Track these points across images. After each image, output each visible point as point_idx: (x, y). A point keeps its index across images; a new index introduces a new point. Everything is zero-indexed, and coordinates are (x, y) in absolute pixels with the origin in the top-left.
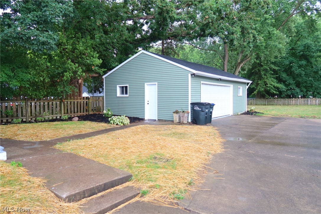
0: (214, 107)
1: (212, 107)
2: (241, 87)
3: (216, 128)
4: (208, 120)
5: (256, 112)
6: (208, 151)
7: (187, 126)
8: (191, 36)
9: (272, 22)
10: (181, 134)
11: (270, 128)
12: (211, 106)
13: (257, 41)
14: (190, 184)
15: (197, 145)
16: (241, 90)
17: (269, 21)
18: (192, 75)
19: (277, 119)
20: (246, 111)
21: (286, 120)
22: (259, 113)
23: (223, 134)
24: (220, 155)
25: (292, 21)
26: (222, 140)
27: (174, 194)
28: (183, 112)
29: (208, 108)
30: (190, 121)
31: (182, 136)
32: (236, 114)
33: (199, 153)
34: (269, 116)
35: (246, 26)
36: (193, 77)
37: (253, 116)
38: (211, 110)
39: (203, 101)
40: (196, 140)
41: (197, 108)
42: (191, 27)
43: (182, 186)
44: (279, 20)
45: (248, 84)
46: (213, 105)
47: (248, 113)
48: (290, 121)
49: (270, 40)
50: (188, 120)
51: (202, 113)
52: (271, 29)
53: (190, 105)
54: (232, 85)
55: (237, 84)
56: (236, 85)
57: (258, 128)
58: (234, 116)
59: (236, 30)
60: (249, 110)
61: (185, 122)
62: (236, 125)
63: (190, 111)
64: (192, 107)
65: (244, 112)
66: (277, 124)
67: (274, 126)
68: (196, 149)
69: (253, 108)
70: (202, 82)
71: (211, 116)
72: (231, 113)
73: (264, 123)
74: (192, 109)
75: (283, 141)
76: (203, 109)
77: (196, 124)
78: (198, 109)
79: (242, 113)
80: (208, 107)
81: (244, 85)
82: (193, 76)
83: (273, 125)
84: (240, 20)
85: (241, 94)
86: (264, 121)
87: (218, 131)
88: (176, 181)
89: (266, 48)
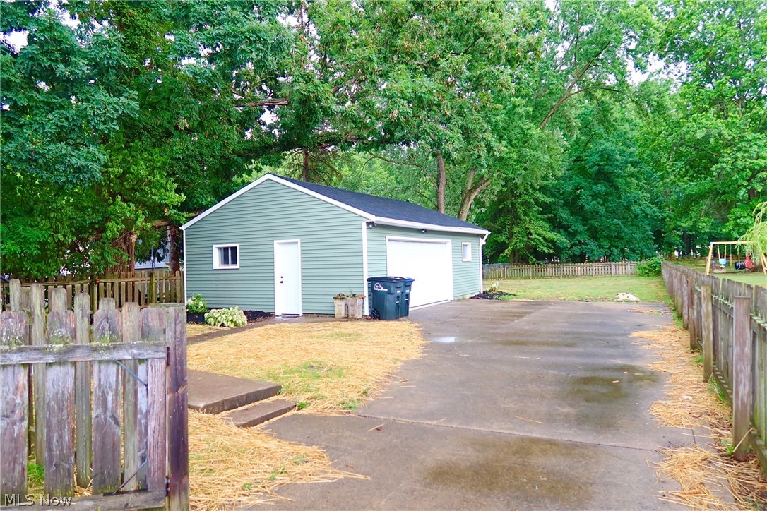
0: (413, 285)
1: (408, 284)
2: (470, 244)
3: (416, 324)
4: (402, 310)
5: (501, 293)
6: (396, 357)
7: (361, 323)
8: (365, 141)
9: (527, 112)
10: (349, 335)
11: (513, 321)
12: (407, 283)
13: (495, 153)
14: (365, 393)
15: (379, 349)
16: (469, 249)
17: (520, 110)
18: (368, 224)
19: (537, 304)
20: (482, 292)
21: (550, 307)
22: (506, 294)
23: (426, 334)
24: (416, 363)
25: (572, 105)
26: (425, 342)
27: (343, 404)
28: (354, 295)
29: (400, 287)
30: (367, 313)
31: (350, 337)
32: (461, 298)
33: (381, 359)
34: (525, 300)
35: (470, 126)
36: (370, 228)
37: (494, 300)
38: (407, 291)
39: (391, 274)
40: (377, 342)
41: (379, 288)
42: (364, 124)
43: (355, 396)
44: (543, 106)
45: (483, 236)
46: (411, 281)
47: (485, 295)
48: (558, 307)
49: (525, 147)
50: (363, 311)
51: (390, 298)
52: (526, 124)
53: (366, 284)
54: (450, 241)
55: (462, 237)
56: (459, 239)
57: (492, 322)
58: (456, 303)
59: (451, 135)
60: (488, 289)
61: (358, 316)
62: (455, 317)
63: (366, 294)
64: (370, 285)
65: (478, 294)
66: (529, 313)
67: (522, 317)
68: (375, 354)
69: (495, 284)
70: (388, 237)
71: (407, 303)
72: (449, 296)
73: (507, 313)
74: (370, 289)
75: (524, 339)
76: (392, 288)
77: (379, 319)
78: (382, 289)
79: (472, 296)
80: (402, 284)
81: (474, 240)
82: (371, 226)
83: (520, 315)
84: (460, 114)
85: (469, 257)
86: (515, 310)
87: (418, 329)
88: (346, 390)
89: (518, 161)
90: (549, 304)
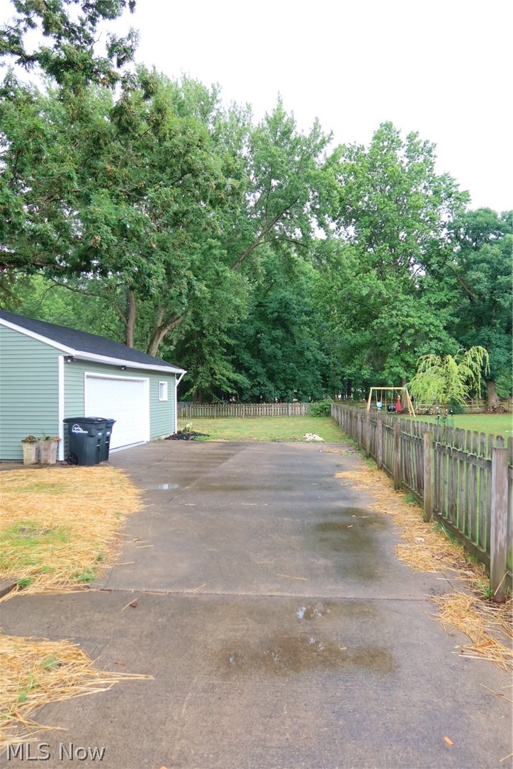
0: (114, 426)
1: (109, 426)
2: (166, 382)
3: (121, 470)
4: (101, 455)
5: (195, 434)
6: (117, 511)
7: (58, 469)
8: (56, 266)
9: (222, 254)
10: (53, 486)
11: (221, 463)
12: (108, 424)
13: (196, 292)
14: (99, 559)
15: (95, 502)
16: (165, 388)
17: (216, 252)
18: (66, 358)
19: (234, 445)
20: (176, 433)
21: (248, 448)
22: (200, 435)
23: (137, 480)
24: (139, 516)
25: (258, 253)
26: (137, 490)
27: (77, 576)
28: (47, 438)
29: (102, 429)
30: (62, 458)
31: (56, 488)
32: (157, 439)
33: (101, 515)
34: (219, 440)
35: (174, 262)
36: (68, 363)
37: (189, 441)
38: (108, 433)
39: (89, 414)
40: (90, 494)
41: (78, 430)
42: (56, 247)
43: (88, 564)
44: (235, 251)
45: (179, 376)
46: (112, 422)
47: (180, 436)
48: (255, 448)
49: (219, 289)
50: (58, 456)
51: (91, 441)
52: (221, 267)
53: (61, 424)
54: (148, 379)
55: (156, 376)
56: (156, 378)
57: (200, 465)
58: (153, 444)
59: (156, 269)
60: (182, 429)
61: (52, 461)
62: (160, 461)
63: (61, 436)
64: (67, 427)
65: (172, 434)
66: (233, 455)
67: (227, 459)
68: (93, 509)
69: (190, 424)
70: (87, 373)
71: (108, 445)
72: (146, 438)
73: (210, 455)
74: (67, 431)
75: (241, 484)
76: (93, 430)
77: (77, 464)
78: (81, 431)
79: (168, 436)
80: (103, 426)
81: (170, 379)
82: (69, 361)
83: (225, 458)
84: (163, 249)
85: (165, 397)
86: (211, 451)
87: (126, 476)
88: (76, 558)
89: (212, 302)
90: (247, 444)
